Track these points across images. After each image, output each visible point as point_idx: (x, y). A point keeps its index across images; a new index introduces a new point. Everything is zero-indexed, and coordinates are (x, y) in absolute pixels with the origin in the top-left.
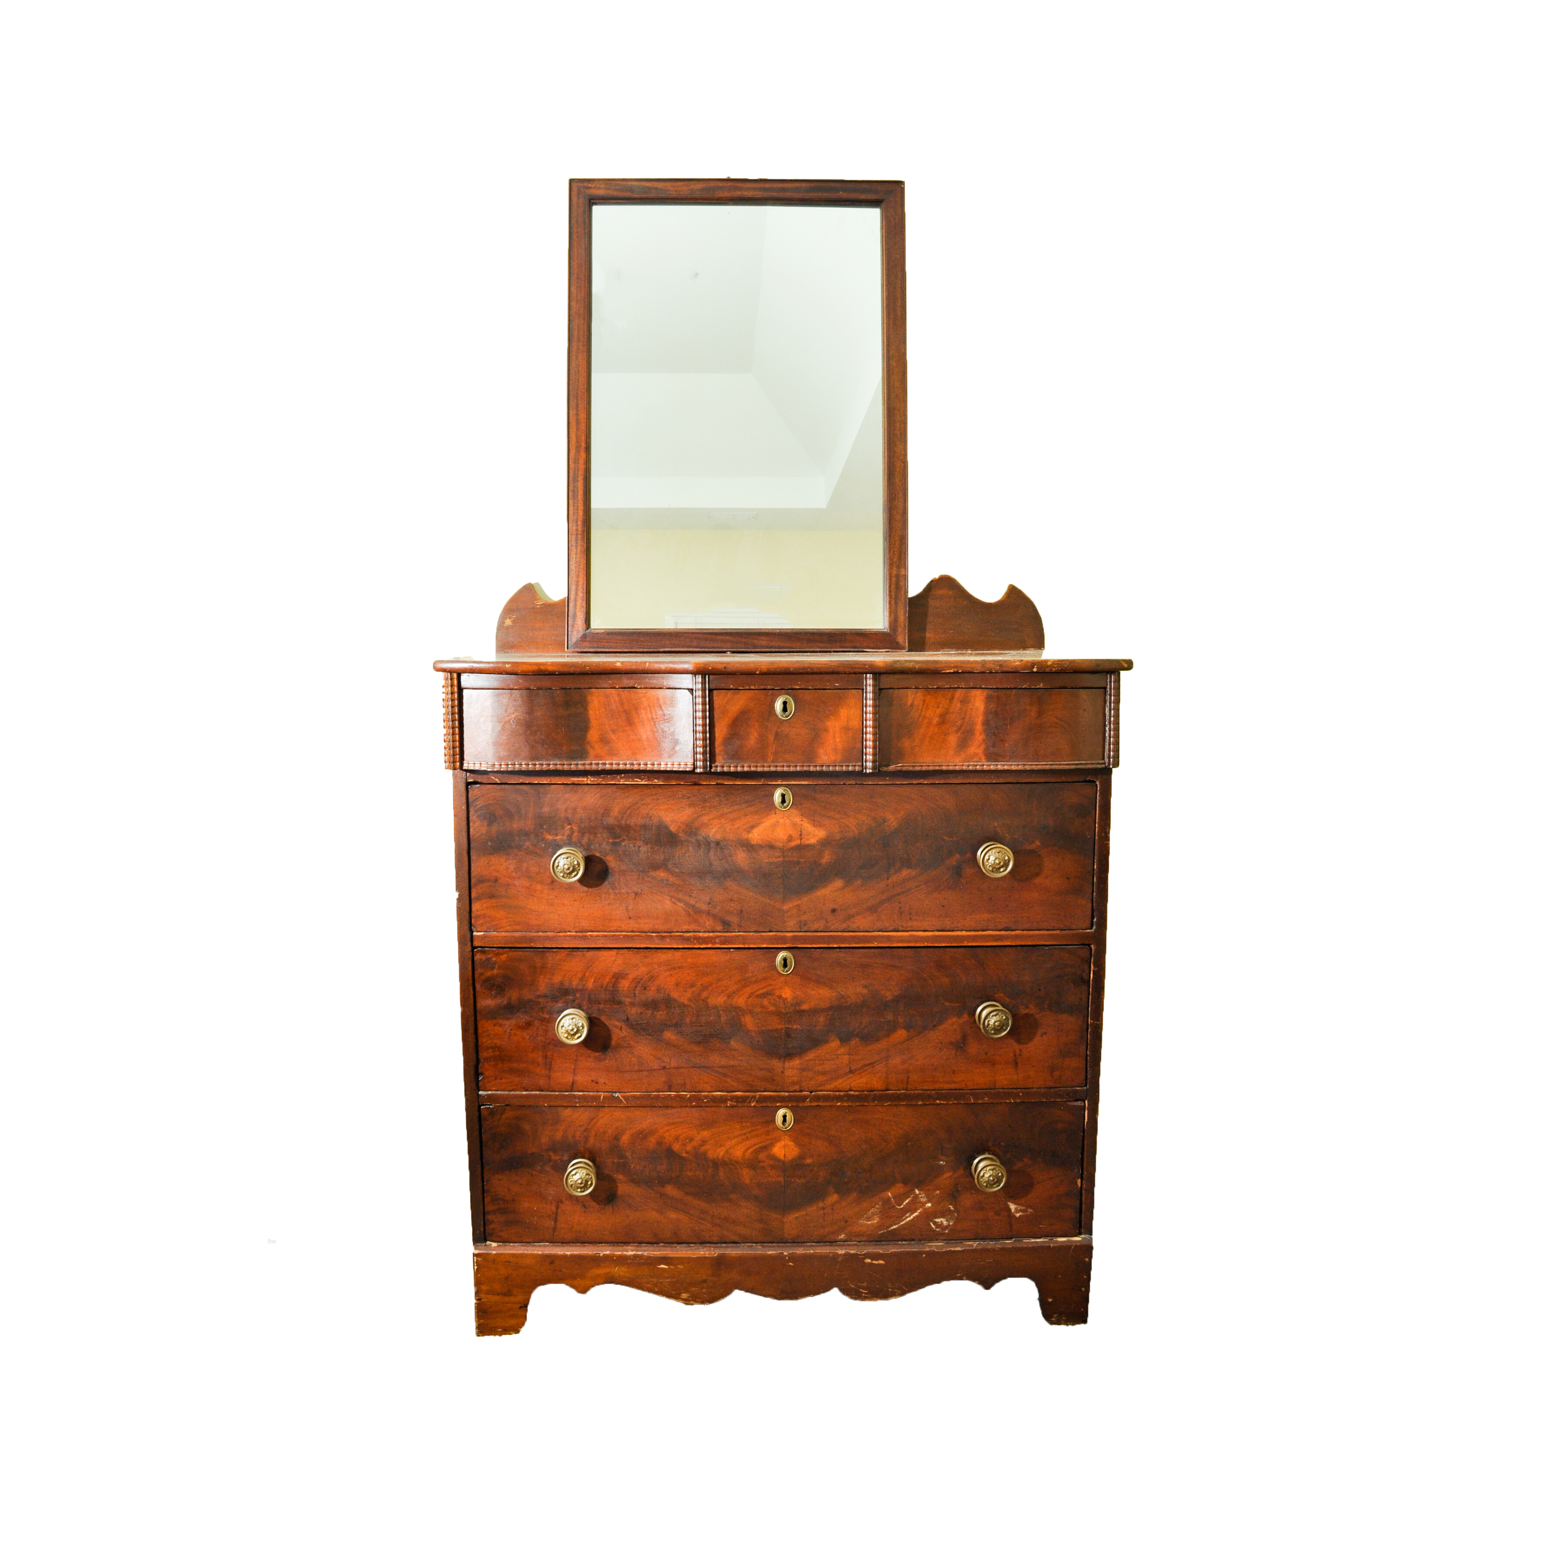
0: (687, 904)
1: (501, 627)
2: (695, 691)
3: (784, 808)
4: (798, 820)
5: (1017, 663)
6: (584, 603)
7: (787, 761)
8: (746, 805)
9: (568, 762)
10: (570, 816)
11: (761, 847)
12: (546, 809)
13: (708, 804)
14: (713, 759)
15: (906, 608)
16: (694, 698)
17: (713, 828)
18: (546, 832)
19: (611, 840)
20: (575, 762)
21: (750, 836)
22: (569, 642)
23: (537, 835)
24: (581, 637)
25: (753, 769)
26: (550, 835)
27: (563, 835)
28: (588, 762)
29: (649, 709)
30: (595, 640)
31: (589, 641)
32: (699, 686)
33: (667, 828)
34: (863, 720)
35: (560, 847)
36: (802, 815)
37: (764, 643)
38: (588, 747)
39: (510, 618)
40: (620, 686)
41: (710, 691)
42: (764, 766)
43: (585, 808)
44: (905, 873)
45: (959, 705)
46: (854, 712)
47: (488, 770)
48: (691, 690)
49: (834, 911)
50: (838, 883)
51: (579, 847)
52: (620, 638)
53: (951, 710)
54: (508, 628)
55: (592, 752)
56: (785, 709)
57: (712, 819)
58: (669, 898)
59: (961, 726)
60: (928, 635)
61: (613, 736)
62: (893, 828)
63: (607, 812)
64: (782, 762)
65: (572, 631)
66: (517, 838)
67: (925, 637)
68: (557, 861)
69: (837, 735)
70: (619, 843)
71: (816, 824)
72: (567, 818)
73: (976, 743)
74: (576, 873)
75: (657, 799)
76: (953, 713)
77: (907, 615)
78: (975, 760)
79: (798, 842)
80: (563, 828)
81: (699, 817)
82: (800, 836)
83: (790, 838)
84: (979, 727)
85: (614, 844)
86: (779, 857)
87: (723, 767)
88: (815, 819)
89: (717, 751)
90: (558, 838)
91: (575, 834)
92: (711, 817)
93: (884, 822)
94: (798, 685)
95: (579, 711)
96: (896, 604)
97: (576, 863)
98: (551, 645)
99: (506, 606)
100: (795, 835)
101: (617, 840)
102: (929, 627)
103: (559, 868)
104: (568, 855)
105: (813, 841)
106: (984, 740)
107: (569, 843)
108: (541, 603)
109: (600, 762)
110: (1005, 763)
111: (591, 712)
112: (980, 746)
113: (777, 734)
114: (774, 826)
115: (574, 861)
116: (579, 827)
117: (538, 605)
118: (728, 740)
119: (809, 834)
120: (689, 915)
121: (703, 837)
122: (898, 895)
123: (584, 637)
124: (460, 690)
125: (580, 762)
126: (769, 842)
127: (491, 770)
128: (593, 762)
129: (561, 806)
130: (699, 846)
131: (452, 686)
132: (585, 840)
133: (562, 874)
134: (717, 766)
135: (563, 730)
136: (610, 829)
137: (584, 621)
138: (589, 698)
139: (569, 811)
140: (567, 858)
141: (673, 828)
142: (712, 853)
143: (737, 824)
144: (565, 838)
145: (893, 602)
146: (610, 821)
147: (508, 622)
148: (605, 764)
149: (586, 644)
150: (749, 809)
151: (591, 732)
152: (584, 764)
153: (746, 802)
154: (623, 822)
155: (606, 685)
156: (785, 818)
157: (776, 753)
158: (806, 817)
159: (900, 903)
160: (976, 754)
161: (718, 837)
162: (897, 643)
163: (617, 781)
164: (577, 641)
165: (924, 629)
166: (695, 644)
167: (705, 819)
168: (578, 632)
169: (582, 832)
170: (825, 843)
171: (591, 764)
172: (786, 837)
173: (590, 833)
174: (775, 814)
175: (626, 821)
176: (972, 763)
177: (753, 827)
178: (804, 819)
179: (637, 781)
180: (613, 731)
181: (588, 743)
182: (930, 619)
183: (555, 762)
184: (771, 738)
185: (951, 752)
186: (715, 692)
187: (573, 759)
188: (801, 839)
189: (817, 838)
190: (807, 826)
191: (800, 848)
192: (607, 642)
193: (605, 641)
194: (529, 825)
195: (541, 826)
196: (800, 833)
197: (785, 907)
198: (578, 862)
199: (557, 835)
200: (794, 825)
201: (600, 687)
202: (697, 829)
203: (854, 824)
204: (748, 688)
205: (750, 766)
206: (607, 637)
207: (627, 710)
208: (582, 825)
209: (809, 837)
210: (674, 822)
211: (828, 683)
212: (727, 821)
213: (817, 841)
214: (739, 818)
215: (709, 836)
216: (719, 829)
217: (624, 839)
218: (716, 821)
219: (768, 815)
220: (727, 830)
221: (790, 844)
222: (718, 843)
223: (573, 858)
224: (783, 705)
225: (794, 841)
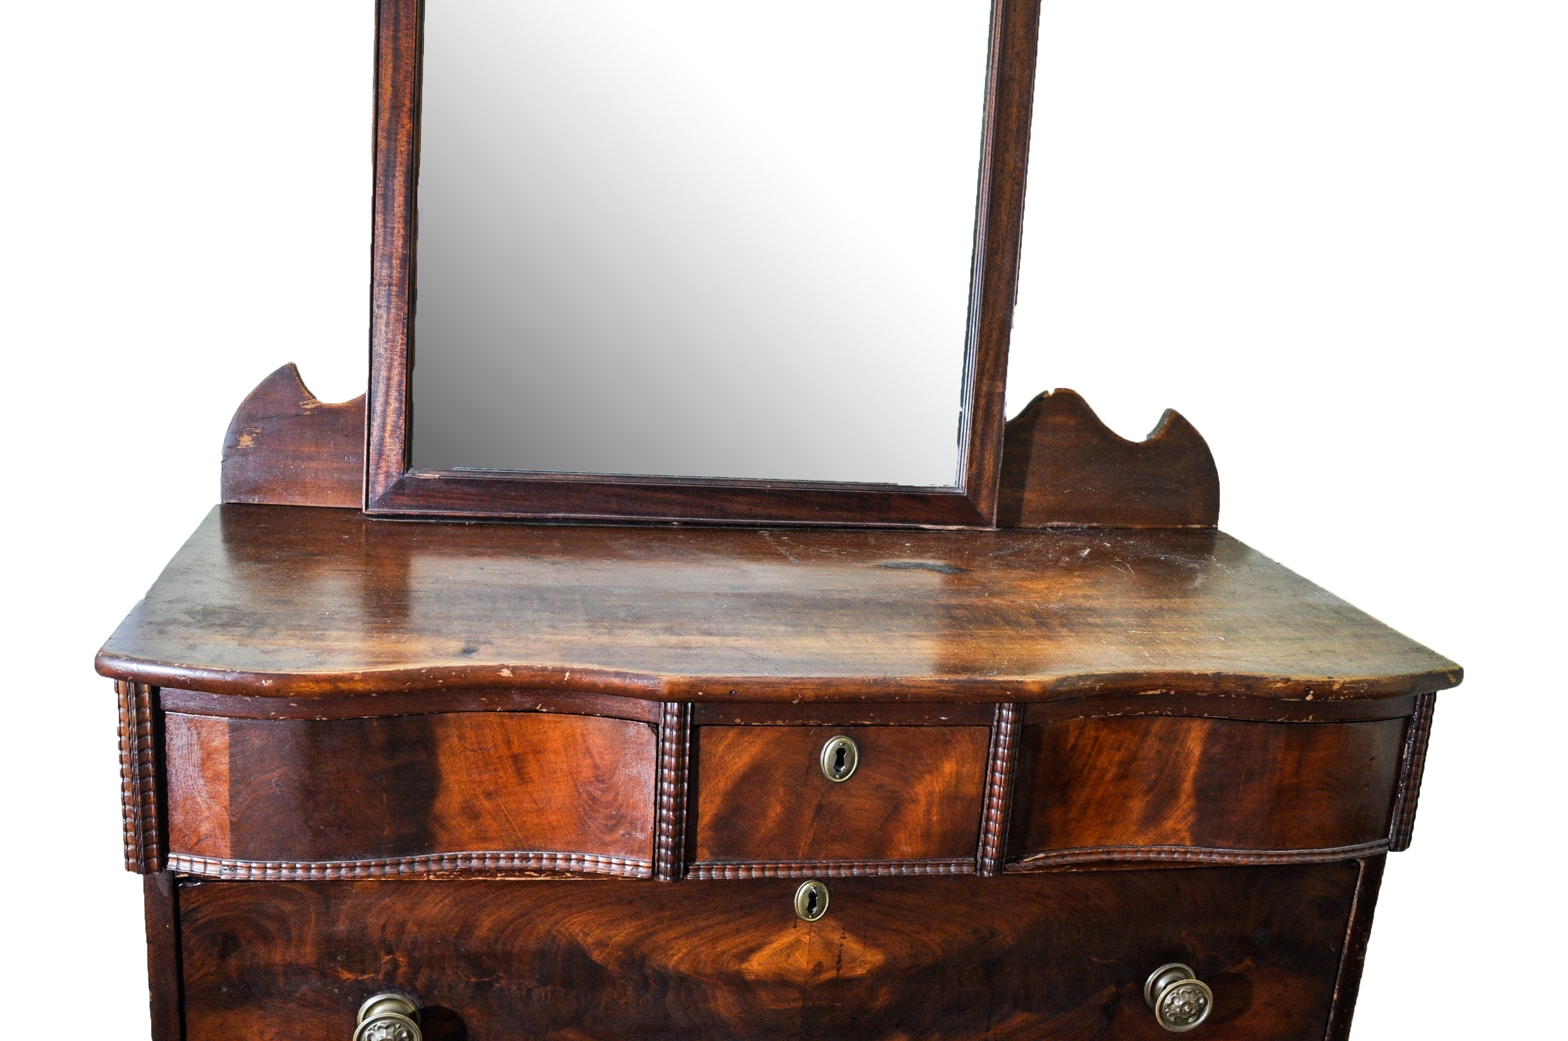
1: (232, 449)
2: (664, 728)
3: (813, 917)
4: (835, 937)
5: (1279, 685)
6: (402, 422)
7: (834, 858)
8: (741, 913)
9: (395, 859)
10: (390, 937)
11: (761, 983)
12: (342, 927)
13: (668, 913)
14: (691, 857)
15: (1000, 453)
16: (660, 741)
17: (673, 955)
18: (342, 967)
19: (473, 980)
20: (409, 859)
21: (744, 966)
22: (370, 496)
23: (323, 975)
24: (394, 487)
25: (768, 873)
26: (350, 971)
27: (377, 972)
28: (434, 856)
29: (563, 753)
30: (420, 492)
31: (409, 495)
32: (672, 719)
33: (585, 955)
34: (985, 782)
35: (372, 994)
36: (844, 929)
38: (437, 828)
39: (250, 433)
40: (506, 708)
41: (695, 728)
42: (790, 868)
43: (421, 924)
44: (1019, 1019)
45: (1157, 746)
46: (972, 769)
47: (223, 877)
48: (654, 726)
50: (900, 1039)
51: (409, 993)
52: (472, 490)
53: (1141, 754)
54: (245, 453)
55: (444, 837)
56: (840, 762)
57: (675, 938)
59: (1156, 782)
60: (1027, 496)
61: (487, 805)
62: (1007, 944)
63: (467, 928)
64: (825, 858)
65: (377, 474)
66: (281, 981)
68: (366, 1033)
69: (934, 808)
70: (490, 985)
71: (866, 940)
72: (383, 941)
73: (1179, 813)
75: (570, 906)
76: (1144, 759)
77: (1000, 464)
78: (1172, 841)
79: (831, 974)
80: (377, 958)
81: (649, 935)
82: (838, 963)
83: (819, 968)
84: (1187, 786)
85: (479, 985)
86: (796, 1000)
87: (709, 870)
88: (868, 935)
89: (699, 839)
90: (365, 977)
91: (402, 970)
92: (672, 934)
93: (992, 937)
94: (872, 719)
95: (419, 759)
96: (983, 445)
97: (406, 1034)
98: (333, 488)
99: (242, 408)
100: (827, 960)
101: (487, 979)
102: (1031, 481)
104: (388, 1021)
105: (860, 971)
106: (1192, 810)
107: (388, 984)
108: (313, 406)
109: (460, 854)
110: (1227, 850)
111: (442, 759)
112: (1185, 818)
113: (820, 808)
114: (792, 947)
115: (402, 1032)
116: (410, 957)
117: (307, 410)
118: (721, 822)
119: (854, 960)
121: (654, 970)
123: (400, 487)
124: (159, 716)
125: (417, 858)
126: (780, 975)
127: (229, 878)
128: (446, 855)
129: (373, 921)
130: (647, 987)
131: (139, 709)
132: (421, 981)
134: (698, 869)
135: (385, 798)
136: (473, 961)
137: (400, 457)
138: (440, 731)
139: (389, 929)
140: (389, 1027)
141: (597, 956)
142: (670, 997)
143: (721, 947)
144: (381, 977)
145: (977, 441)
146: (473, 945)
147: (246, 441)
148: (469, 858)
149: (405, 500)
150: (746, 920)
151: (441, 798)
152: (426, 859)
153: (741, 907)
154: (499, 947)
155: (474, 706)
156: (813, 934)
157: (815, 841)
158: (850, 931)
160: (1175, 832)
161: (684, 968)
162: (979, 514)
163: (490, 876)
164: (385, 494)
165: (1021, 486)
166: (614, 506)
167: (661, 938)
168: (388, 475)
169: (415, 966)
170: (880, 975)
171: (441, 859)
172: (812, 966)
173: (432, 967)
174: (795, 927)
175: (505, 944)
176: (1166, 848)
177: (751, 951)
178: (846, 934)
179: (532, 876)
180: (488, 795)
181: (437, 819)
182: (1033, 466)
184: (809, 814)
185: (1133, 828)
186: (703, 730)
187: (404, 852)
188: (839, 969)
189: (867, 967)
190: (853, 946)
191: (838, 984)
192: (445, 496)
193: (441, 495)
194: (308, 954)
195: (333, 958)
196: (836, 959)
198: (409, 1033)
199: (363, 972)
200: (828, 945)
201: (463, 709)
202: (644, 957)
203: (938, 940)
204: (769, 723)
205: (763, 869)
206: (445, 487)
207: (518, 755)
208: (417, 954)
209: (853, 965)
210: (601, 944)
211: (927, 717)
212: (703, 941)
213: (868, 972)
214: (725, 935)
215: (666, 968)
216: (686, 954)
217: (501, 978)
218: (682, 942)
219: (781, 930)
220: (702, 956)
221: (817, 977)
222: (682, 980)
223: (397, 1026)
224: (836, 757)
225: (827, 971)
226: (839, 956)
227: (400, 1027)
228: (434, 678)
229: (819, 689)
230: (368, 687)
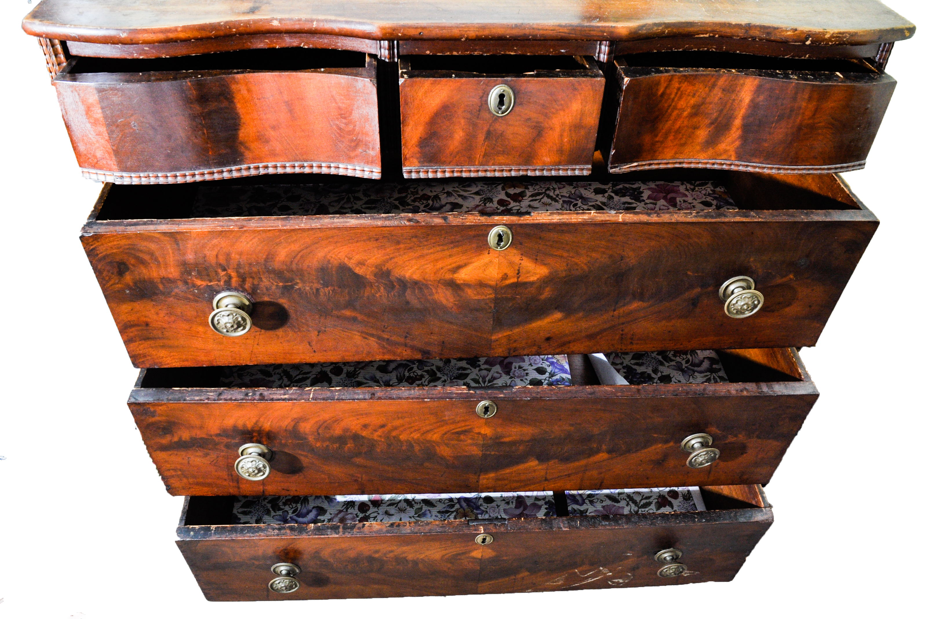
0: (381, 338)
3: (502, 248)
4: (516, 259)
7: (500, 164)
8: (452, 246)
10: (222, 261)
12: (190, 256)
13: (402, 246)
17: (409, 269)
18: (196, 278)
19: (281, 284)
21: (456, 275)
23: (185, 282)
25: (456, 174)
26: (201, 280)
27: (219, 281)
33: (350, 270)
36: (521, 254)
43: (241, 253)
44: (635, 305)
45: (720, 94)
49: (548, 339)
50: (558, 315)
51: (242, 292)
53: (708, 100)
57: (408, 260)
58: (358, 334)
59: (716, 119)
62: (633, 265)
63: (271, 256)
64: (493, 165)
66: (161, 285)
70: (292, 287)
71: (538, 262)
72: (219, 264)
73: (730, 139)
75: (336, 242)
76: (711, 103)
78: (724, 157)
79: (515, 280)
80: (217, 274)
81: (391, 259)
82: (518, 274)
83: (505, 277)
85: (284, 287)
86: (491, 294)
88: (538, 258)
90: (213, 283)
91: (233, 279)
92: (407, 258)
93: (622, 259)
100: (511, 272)
101: (290, 284)
103: (220, 325)
105: (532, 278)
106: (739, 138)
112: (733, 143)
113: (489, 133)
114: (487, 265)
116: (238, 272)
119: (528, 272)
121: (397, 278)
126: (481, 280)
129: (210, 252)
130: (393, 287)
133: (225, 330)
134: (411, 172)
136: (279, 274)
139: (221, 257)
141: (358, 271)
142: (408, 293)
143: (439, 265)
144: (223, 283)
146: (277, 264)
150: (455, 249)
153: (452, 242)
154: (294, 266)
156: (501, 258)
158: (526, 256)
160: (726, 151)
161: (416, 277)
167: (399, 260)
169: (241, 276)
170: (546, 281)
172: (500, 276)
173: (253, 278)
174: (489, 254)
175: (297, 264)
176: (719, 162)
177: (459, 267)
178: (524, 257)
184: (481, 137)
185: (698, 148)
188: (518, 278)
189: (537, 276)
190: (527, 264)
191: (518, 285)
194: (173, 272)
195: (189, 273)
196: (517, 272)
197: (494, 337)
199: (211, 281)
200: (511, 264)
202: (390, 270)
203: (584, 261)
208: (242, 271)
209: (528, 275)
210: (361, 263)
212: (428, 262)
213: (538, 279)
214: (442, 258)
215: (405, 277)
216: (417, 269)
217: (298, 283)
218: (414, 262)
219: (480, 255)
220: (427, 270)
221: (504, 282)
222: (416, 283)
225: (510, 279)
226: (519, 270)
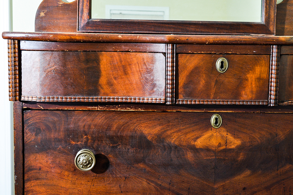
0: (157, 184)
1: (38, 16)
2: (167, 54)
3: (217, 127)
4: (225, 134)
6: (88, 4)
7: (222, 98)
8: (194, 125)
9: (88, 97)
10: (86, 130)
11: (201, 149)
12: (72, 126)
13: (171, 124)
14: (177, 97)
15: (275, 10)
16: (166, 58)
17: (173, 138)
18: (71, 139)
19: (111, 145)
20: (92, 97)
21: (196, 143)
22: (79, 26)
23: (66, 142)
24: (86, 24)
25: (201, 103)
26: (74, 141)
27: (82, 142)
28: (99, 97)
29: (137, 65)
30: (94, 25)
31: (91, 26)
32: (170, 51)
33: (145, 137)
34: (269, 73)
35: (80, 149)
36: (227, 131)
37: (193, 29)
38: (100, 88)
39: (43, 12)
40: (120, 50)
41: (177, 54)
42: (208, 101)
43: (95, 125)
44: (288, 167)
46: (264, 69)
47: (37, 101)
48: (164, 54)
49: (244, 189)
50: (248, 172)
51: (92, 149)
52: (109, 24)
54: (42, 18)
55: (102, 91)
56: (222, 66)
57: (173, 133)
58: (145, 180)
60: (286, 26)
61: (115, 82)
62: (282, 140)
63: (109, 127)
64: (219, 99)
65: (81, 20)
66: (53, 143)
67: (284, 28)
68: (79, 158)
69: (253, 83)
70: (116, 147)
71: (235, 136)
72: (84, 131)
74: (90, 165)
75: (140, 120)
77: (276, 14)
79: (224, 147)
80: (82, 137)
81: (165, 131)
82: (226, 143)
83: (220, 145)
85: (113, 147)
86: (212, 156)
87: (183, 101)
88: (235, 134)
89: (179, 91)
90: (79, 143)
91: (89, 141)
92: (172, 131)
93: (277, 136)
94: (231, 51)
95: (95, 65)
96: (269, 7)
97: (90, 159)
98: (68, 28)
99: (41, 5)
100: (223, 143)
101: (115, 145)
102: (287, 22)
103: (80, 162)
104: (85, 154)
105: (233, 147)
107: (86, 146)
108: (62, 3)
109: (107, 97)
111: (102, 66)
113: (217, 81)
114: (211, 137)
115: (89, 158)
116: (92, 136)
117: (60, 4)
118: (186, 86)
119: (231, 143)
120: (157, 190)
121: (167, 144)
122: (283, 180)
123: (88, 23)
124: (20, 51)
125: (94, 97)
126: (207, 147)
127: (39, 101)
128: (103, 97)
129: (81, 124)
130: (165, 150)
131: (14, 48)
132: (95, 145)
133: (81, 166)
134: (179, 101)
135: (85, 77)
136: (111, 138)
137: (88, 14)
138: (101, 57)
139: (86, 127)
140: (85, 156)
141: (149, 138)
142: (172, 153)
143: (189, 136)
144: (83, 143)
145: (268, 7)
146: (111, 133)
147: (42, 14)
148: (110, 98)
149: (89, 28)
150: (195, 127)
151: (101, 79)
152: (97, 98)
153: (194, 123)
154: (119, 134)
155: (111, 50)
156: (217, 133)
157: (215, 93)
158: (229, 132)
159: (284, 185)
161: (177, 143)
162: (270, 30)
163: (116, 109)
164: (84, 26)
165: (284, 23)
167: (169, 132)
168: (84, 20)
169: (94, 140)
170: (240, 148)
171: (101, 98)
172: (217, 144)
173: (99, 141)
174: (211, 130)
175: (121, 133)
177: (197, 138)
178: (228, 133)
179: (129, 109)
180: (115, 78)
181: (100, 85)
182: (287, 17)
183: (79, 97)
184: (213, 84)
186: (179, 55)
187: (90, 95)
188: (226, 146)
189: (236, 145)
190: (230, 138)
191: (226, 151)
192: (102, 27)
193: (100, 26)
194: (62, 135)
195: (69, 136)
197: (215, 186)
198: (91, 158)
199: (78, 142)
200: (222, 137)
201: (107, 50)
202: (164, 138)
203: (259, 137)
204: (199, 52)
205: (199, 101)
206: (101, 24)
207: (124, 65)
208: (94, 136)
209: (231, 144)
210: (149, 134)
211: (249, 51)
212: (182, 134)
213: (236, 147)
214: (189, 132)
215: (171, 143)
216: (177, 138)
217: (119, 144)
218: (175, 134)
219: (207, 131)
220: (182, 139)
221: (219, 148)
222: (176, 147)
223: (88, 156)
224: (221, 64)
225: (222, 146)
226: (226, 141)
227: (89, 156)
228: (99, 37)
229: (214, 39)
230: (80, 38)
